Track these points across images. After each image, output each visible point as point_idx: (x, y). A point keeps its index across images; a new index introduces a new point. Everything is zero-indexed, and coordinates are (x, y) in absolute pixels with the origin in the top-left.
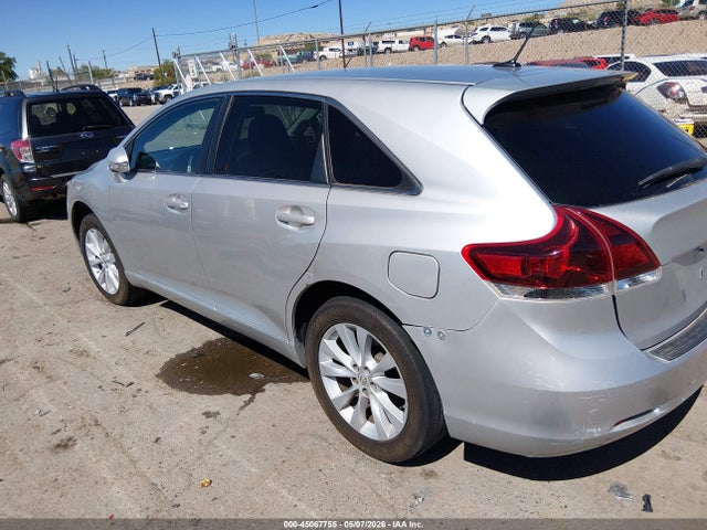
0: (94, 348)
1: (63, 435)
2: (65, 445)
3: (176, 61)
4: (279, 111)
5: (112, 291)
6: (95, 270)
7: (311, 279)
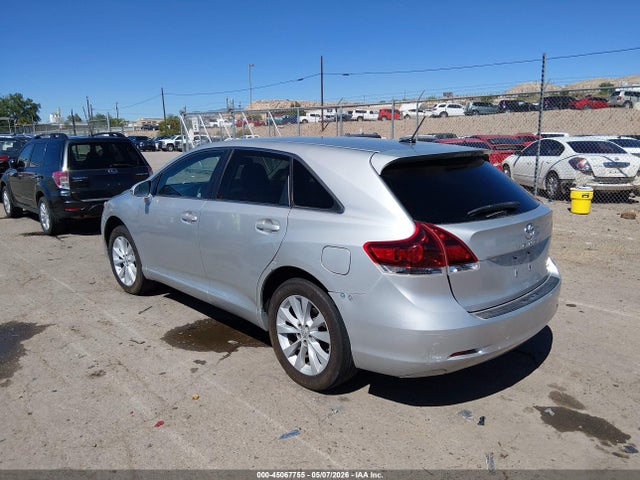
0: (116, 320)
1: (97, 369)
2: (98, 375)
3: (182, 118)
4: (264, 161)
5: (129, 283)
6: (118, 268)
7: (275, 266)
